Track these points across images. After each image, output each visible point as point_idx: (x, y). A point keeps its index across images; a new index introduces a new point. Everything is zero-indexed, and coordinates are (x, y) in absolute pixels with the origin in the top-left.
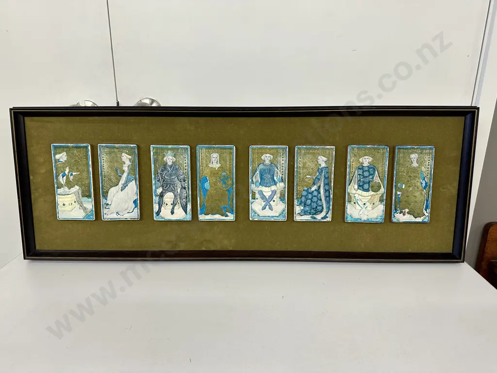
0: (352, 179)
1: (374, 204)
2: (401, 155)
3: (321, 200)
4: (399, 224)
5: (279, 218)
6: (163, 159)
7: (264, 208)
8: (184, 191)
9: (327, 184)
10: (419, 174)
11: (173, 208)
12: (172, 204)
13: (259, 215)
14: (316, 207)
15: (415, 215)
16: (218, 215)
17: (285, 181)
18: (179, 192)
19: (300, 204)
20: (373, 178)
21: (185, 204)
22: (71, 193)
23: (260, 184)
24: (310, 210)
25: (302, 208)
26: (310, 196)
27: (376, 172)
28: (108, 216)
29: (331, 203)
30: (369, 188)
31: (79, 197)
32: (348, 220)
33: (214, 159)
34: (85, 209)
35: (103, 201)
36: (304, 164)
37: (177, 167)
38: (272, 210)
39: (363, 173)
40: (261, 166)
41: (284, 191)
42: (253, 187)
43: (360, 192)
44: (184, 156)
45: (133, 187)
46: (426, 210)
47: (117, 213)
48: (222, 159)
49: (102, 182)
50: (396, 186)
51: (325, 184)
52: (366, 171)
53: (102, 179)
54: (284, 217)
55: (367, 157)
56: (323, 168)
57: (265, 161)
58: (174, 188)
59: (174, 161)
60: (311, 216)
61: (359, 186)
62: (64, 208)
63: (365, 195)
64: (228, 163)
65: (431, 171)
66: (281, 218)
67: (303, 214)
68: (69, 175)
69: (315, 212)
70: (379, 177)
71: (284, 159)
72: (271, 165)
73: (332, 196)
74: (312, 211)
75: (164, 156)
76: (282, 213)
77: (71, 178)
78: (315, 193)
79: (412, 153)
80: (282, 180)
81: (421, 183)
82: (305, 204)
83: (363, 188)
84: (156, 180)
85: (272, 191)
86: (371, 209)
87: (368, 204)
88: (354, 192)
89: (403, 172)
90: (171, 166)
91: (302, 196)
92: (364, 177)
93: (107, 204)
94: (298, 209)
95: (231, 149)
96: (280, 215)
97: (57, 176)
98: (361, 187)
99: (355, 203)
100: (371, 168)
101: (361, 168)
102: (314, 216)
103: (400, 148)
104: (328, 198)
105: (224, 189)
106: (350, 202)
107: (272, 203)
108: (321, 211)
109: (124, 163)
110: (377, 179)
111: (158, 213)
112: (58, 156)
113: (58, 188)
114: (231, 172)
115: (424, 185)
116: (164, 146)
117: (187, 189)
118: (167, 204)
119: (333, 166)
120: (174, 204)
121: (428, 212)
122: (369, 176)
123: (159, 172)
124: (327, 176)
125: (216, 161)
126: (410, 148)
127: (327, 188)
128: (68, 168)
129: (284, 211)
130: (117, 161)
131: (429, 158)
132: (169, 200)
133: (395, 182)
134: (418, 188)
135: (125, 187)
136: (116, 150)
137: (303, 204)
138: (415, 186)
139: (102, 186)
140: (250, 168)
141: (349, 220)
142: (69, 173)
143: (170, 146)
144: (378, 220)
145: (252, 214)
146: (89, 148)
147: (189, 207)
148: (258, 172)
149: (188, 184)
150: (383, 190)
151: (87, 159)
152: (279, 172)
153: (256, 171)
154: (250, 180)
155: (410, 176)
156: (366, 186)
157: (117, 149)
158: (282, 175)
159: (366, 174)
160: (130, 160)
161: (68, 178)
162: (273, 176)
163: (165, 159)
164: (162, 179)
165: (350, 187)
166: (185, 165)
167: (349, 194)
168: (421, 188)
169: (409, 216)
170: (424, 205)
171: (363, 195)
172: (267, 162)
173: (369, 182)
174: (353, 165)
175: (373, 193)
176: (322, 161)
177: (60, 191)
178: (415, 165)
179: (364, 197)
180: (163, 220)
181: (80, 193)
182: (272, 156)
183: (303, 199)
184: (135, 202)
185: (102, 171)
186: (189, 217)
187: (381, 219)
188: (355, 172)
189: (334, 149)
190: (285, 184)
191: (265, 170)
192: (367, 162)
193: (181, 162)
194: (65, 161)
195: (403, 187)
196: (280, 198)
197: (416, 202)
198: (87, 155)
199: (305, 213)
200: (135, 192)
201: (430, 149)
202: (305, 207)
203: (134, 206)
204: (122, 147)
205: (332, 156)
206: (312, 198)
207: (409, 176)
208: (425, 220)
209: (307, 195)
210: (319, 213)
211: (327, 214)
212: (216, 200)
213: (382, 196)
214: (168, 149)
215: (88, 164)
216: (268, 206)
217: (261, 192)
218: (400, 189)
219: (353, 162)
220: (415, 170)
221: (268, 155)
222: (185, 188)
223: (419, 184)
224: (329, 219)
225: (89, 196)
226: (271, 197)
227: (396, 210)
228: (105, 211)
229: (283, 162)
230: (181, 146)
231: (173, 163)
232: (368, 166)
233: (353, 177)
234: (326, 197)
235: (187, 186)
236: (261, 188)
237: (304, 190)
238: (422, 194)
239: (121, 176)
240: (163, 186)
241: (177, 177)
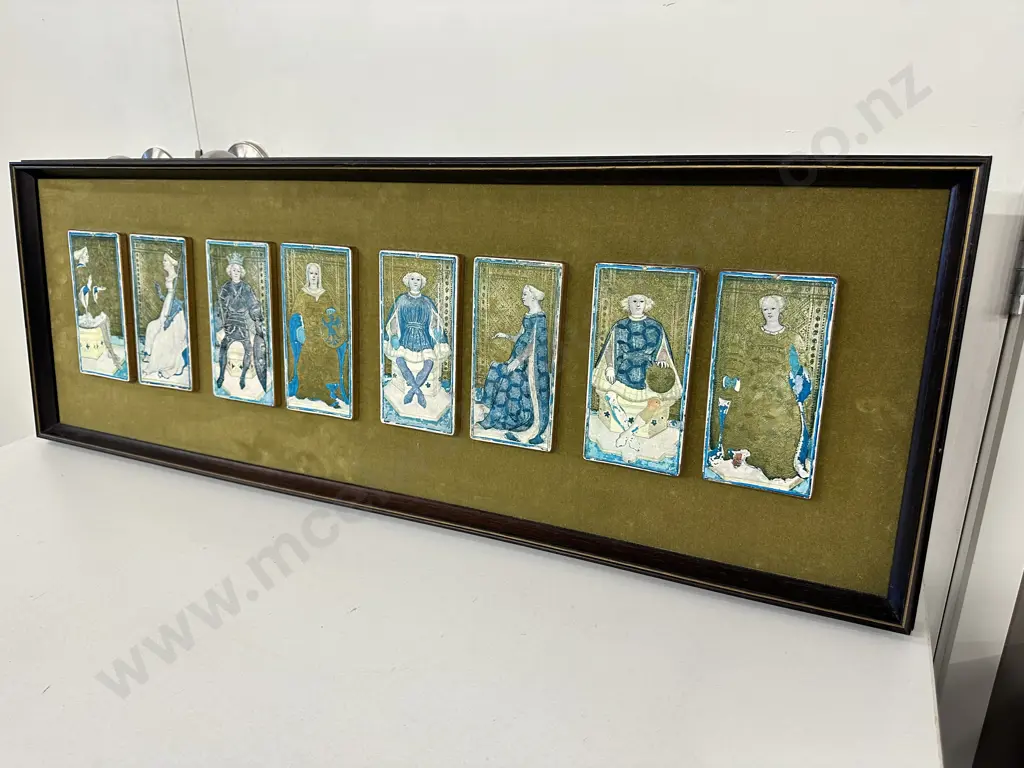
0: (602, 352)
1: (654, 423)
2: (732, 297)
3: (528, 396)
4: (721, 486)
5: (438, 427)
6: (225, 269)
7: (408, 400)
8: (261, 343)
9: (543, 359)
10: (783, 355)
11: (243, 375)
12: (241, 367)
13: (398, 415)
14: (518, 413)
15: (771, 470)
16: (320, 402)
17: (452, 339)
18: (252, 343)
19: (484, 399)
20: (653, 354)
21: (262, 370)
22: (96, 325)
23: (401, 341)
24: (505, 418)
25: (488, 410)
26: (505, 384)
27: (664, 340)
29: (552, 407)
30: (642, 380)
31: (107, 334)
32: (589, 454)
33: (311, 276)
35: (139, 347)
36: (493, 303)
37: (248, 288)
38: (425, 407)
39: (629, 338)
40: (403, 302)
41: (450, 365)
42: (386, 346)
43: (620, 387)
44: (260, 267)
45: (181, 322)
46: (803, 462)
47: (160, 373)
48: (327, 279)
49: (137, 310)
50: (715, 382)
51: (539, 359)
52: (637, 334)
53: (137, 303)
54: (450, 425)
55: (639, 297)
56: (534, 316)
57: (410, 289)
58: (244, 333)
59: (243, 275)
60: (506, 432)
61: (619, 371)
62: (88, 353)
63: (633, 397)
64: (338, 287)
65: (823, 351)
66: (444, 428)
67: (488, 425)
68: (92, 291)
69: (515, 424)
70: (671, 353)
71: (449, 287)
72: (422, 301)
73: (553, 390)
74: (509, 420)
75: (227, 263)
76: (446, 416)
77: (96, 296)
78: (517, 378)
79: (767, 294)
80: (446, 339)
81: (789, 381)
82: (494, 403)
83: (628, 378)
85: (426, 362)
86: (647, 435)
87: (639, 422)
88: (607, 385)
89: (738, 345)
90: (238, 287)
91: (487, 381)
92: (632, 350)
93: (146, 354)
94: (478, 412)
95: (344, 255)
96: (441, 420)
97: (78, 291)
98: (623, 374)
99: (607, 414)
100: (651, 327)
101: (625, 324)
102: (514, 433)
103: (731, 279)
104: (544, 394)
105: (331, 346)
106: (595, 409)
107: (424, 388)
108: (529, 425)
109: (168, 274)
110: (664, 358)
111: (220, 382)
112: (77, 254)
113: (80, 314)
114: (343, 308)
115: (798, 389)
116: (228, 243)
117: (265, 338)
118: (233, 366)
119: (559, 313)
120: (245, 368)
121: (808, 468)
122: (645, 348)
123: (220, 296)
124: (542, 339)
125: (316, 282)
126: (761, 280)
127: (543, 369)
128: (90, 277)
129: (448, 411)
130: (157, 269)
131: (818, 311)
132: (236, 357)
133: (715, 372)
134: (780, 395)
135: (170, 322)
136: (156, 248)
137: (489, 401)
138: (773, 389)
139: (138, 317)
140: (380, 303)
141: (593, 455)
142: (92, 287)
143: (236, 244)
144: (663, 467)
145: (386, 410)
146: (118, 241)
148: (396, 313)
149: (268, 328)
150: (678, 390)
151: (115, 261)
152: (439, 317)
153: (392, 311)
154: (381, 332)
155: (757, 360)
156: (636, 375)
157: (156, 244)
158: (446, 324)
159: (637, 342)
160: (176, 267)
161: (91, 297)
162: (427, 325)
163: (228, 270)
164: (225, 310)
165: (596, 372)
166: (261, 285)
167: (593, 389)
168: (789, 397)
169: (751, 469)
170: (796, 446)
171: (627, 395)
172: (415, 292)
173: (646, 362)
174: (605, 314)
175: (655, 394)
176: (533, 298)
177: (82, 320)
178: (774, 327)
179: (631, 401)
180: (228, 397)
181: (108, 327)
182: (424, 279)
183: (490, 390)
184: (184, 354)
185: (136, 288)
186: (269, 399)
187: (673, 465)
188: (609, 335)
189: (561, 271)
190: (452, 349)
191: (409, 310)
192: (641, 311)
193: (254, 278)
194: (87, 264)
195: (737, 388)
196: (441, 379)
197: (774, 434)
198: (114, 255)
199: (492, 423)
200: (184, 333)
202: (493, 408)
203: (183, 362)
204: (164, 243)
205: (556, 287)
206: (509, 389)
207: (753, 360)
208: (798, 490)
209: (498, 380)
210: (523, 427)
211: (542, 432)
212: (317, 368)
213: (678, 404)
215: (117, 271)
216: (415, 396)
217: (402, 361)
218: (729, 394)
219: (605, 308)
220: (772, 343)
221: (416, 275)
222: (262, 336)
223: (784, 384)
224: (546, 446)
225: (120, 335)
226: (424, 376)
229: (448, 294)
230: (255, 244)
231: (241, 278)
232: (643, 323)
233: (604, 346)
234: (540, 391)
235: (264, 332)
236: (402, 352)
237: (492, 368)
238: (791, 414)
239: (163, 301)
240: (226, 327)
241: (250, 309)
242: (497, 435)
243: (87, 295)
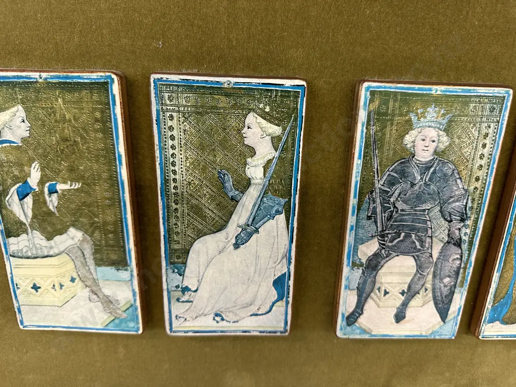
8: (454, 253)
11: (405, 305)
12: (403, 293)
18: (435, 255)
21: (445, 291)
22: (56, 251)
28: (187, 324)
31: (85, 264)
34: (108, 303)
35: (169, 279)
37: (448, 169)
44: (484, 131)
45: (278, 233)
47: (217, 315)
49: (167, 219)
53: (167, 207)
58: (422, 242)
59: (442, 147)
62: (36, 298)
68: (42, 192)
75: (409, 126)
77: (53, 202)
84: (363, 215)
90: (427, 167)
93: (185, 289)
109: (252, 152)
111: (352, 319)
113: (8, 234)
116: (416, 88)
117: (465, 246)
118: (386, 293)
120: (410, 293)
123: (378, 185)
128: (36, 165)
130: (224, 144)
132: (395, 279)
135: (250, 235)
136: (223, 101)
139: (169, 231)
142: (42, 183)
143: (438, 90)
146: (116, 89)
147: (459, 301)
149: (474, 231)
151: (107, 131)
157: (227, 95)
160: (275, 141)
161: (39, 202)
163: (408, 139)
164: (385, 209)
166: (479, 162)
177: (17, 244)
180: (367, 337)
181: (88, 252)
184: (279, 283)
185: (166, 181)
193: (467, 151)
194: (23, 140)
198: (105, 121)
200: (283, 250)
203: (274, 294)
204: (249, 91)
214: (428, 100)
215: (111, 150)
222: (458, 243)
225: (121, 263)
228: (178, 309)
230: (482, 90)
231: (436, 152)
235: (464, 238)
239: (235, 201)
240: (383, 236)
241: (442, 204)
243: (29, 200)
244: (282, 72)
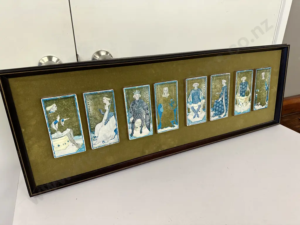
0: (237, 91)
1: (246, 103)
2: (258, 74)
3: (223, 106)
4: (256, 111)
5: (202, 121)
6: (133, 96)
7: (194, 117)
8: (148, 116)
10: (264, 83)
11: (141, 129)
12: (140, 127)
13: (192, 122)
14: (221, 110)
15: (263, 105)
16: (169, 127)
17: (206, 98)
18: (144, 118)
19: (213, 110)
20: (246, 89)
21: (148, 125)
22: (64, 135)
23: (192, 103)
24: (218, 113)
25: (214, 112)
27: (248, 85)
28: (96, 145)
29: (228, 107)
31: (71, 136)
32: (235, 114)
33: (165, 91)
34: (77, 145)
35: (91, 135)
36: (215, 86)
37: (142, 101)
38: (199, 117)
39: (242, 86)
40: (193, 91)
41: (205, 104)
42: (188, 105)
43: (241, 97)
44: (146, 93)
45: (113, 120)
46: (267, 101)
47: (103, 142)
48: (170, 91)
49: (89, 122)
50: (255, 91)
51: (225, 96)
52: (244, 85)
53: (89, 119)
54: (205, 120)
55: (244, 77)
56: (225, 87)
57: (194, 88)
58: (141, 115)
60: (218, 116)
61: (241, 94)
62: (59, 148)
64: (173, 93)
65: (269, 81)
68: (60, 122)
69: (220, 113)
70: (249, 87)
71: (205, 84)
72: (198, 90)
73: (228, 102)
75: (133, 94)
76: (204, 118)
77: (63, 123)
78: (221, 103)
79: (262, 72)
80: (204, 98)
81: (265, 87)
82: (216, 110)
84: (129, 112)
85: (199, 106)
86: (245, 106)
87: (244, 103)
88: (238, 98)
89: (259, 83)
90: (138, 101)
91: (214, 105)
92: (243, 89)
93: (95, 137)
94: (212, 113)
95: (175, 83)
97: (50, 125)
99: (238, 104)
100: (246, 83)
101: (242, 84)
102: (220, 116)
103: (258, 70)
104: (226, 104)
105: (172, 110)
107: (198, 113)
108: (223, 112)
109: (105, 104)
110: (248, 89)
111: (132, 135)
112: (48, 109)
113: (52, 134)
115: (266, 88)
116: (133, 87)
117: (149, 115)
118: (137, 128)
119: (229, 85)
120: (142, 127)
123: (130, 106)
124: (226, 91)
125: (166, 93)
126: (262, 70)
127: (226, 98)
128: (59, 116)
129: (205, 116)
130: (99, 104)
131: (269, 74)
132: (138, 124)
133: (255, 89)
134: (264, 91)
135: (108, 122)
136: (98, 96)
137: (214, 110)
139: (90, 124)
140: (186, 93)
142: (60, 120)
143: (137, 87)
144: (248, 111)
145: (188, 122)
146: (76, 97)
148: (191, 95)
149: (150, 111)
150: (250, 95)
151: (75, 106)
152: (202, 93)
153: (190, 95)
154: (187, 101)
155: (261, 85)
156: (243, 94)
157: (99, 94)
158: (204, 94)
159: (244, 87)
160: (109, 101)
162: (199, 96)
163: (134, 96)
164: (133, 110)
165: (237, 95)
166: (147, 98)
167: (236, 99)
170: (266, 99)
172: (196, 88)
173: (245, 91)
174: (238, 82)
175: (246, 97)
176: (224, 82)
178: (263, 78)
179: (243, 100)
180: (136, 138)
181: (72, 134)
182: (198, 84)
183: (215, 107)
184: (115, 131)
185: (88, 114)
186: (151, 133)
188: (239, 87)
189: (230, 75)
190: (205, 100)
191: (194, 93)
192: (244, 80)
193: (145, 97)
194: (56, 111)
195: (258, 91)
196: (203, 109)
197: (263, 98)
198: (74, 104)
199: (215, 115)
200: (115, 123)
201: (270, 69)
202: (215, 111)
203: (115, 133)
204: (103, 93)
205: (229, 79)
206: (219, 106)
209: (216, 104)
211: (226, 113)
212: (167, 118)
213: (250, 97)
214: (135, 89)
215: (76, 110)
216: (196, 115)
217: (193, 108)
218: (257, 93)
220: (263, 81)
221: (196, 83)
222: (148, 114)
223: (264, 88)
224: (227, 116)
225: (80, 134)
226: (198, 110)
227: (255, 104)
228: (94, 142)
229: (205, 87)
230: (144, 86)
231: (139, 98)
232: (244, 82)
233: (238, 89)
234: (226, 103)
235: (149, 113)
236: (193, 105)
237: (215, 102)
238: (265, 93)
239: (103, 115)
240: (134, 116)
241: (143, 107)
242: (217, 118)
243: (57, 124)
244: (108, 88)
